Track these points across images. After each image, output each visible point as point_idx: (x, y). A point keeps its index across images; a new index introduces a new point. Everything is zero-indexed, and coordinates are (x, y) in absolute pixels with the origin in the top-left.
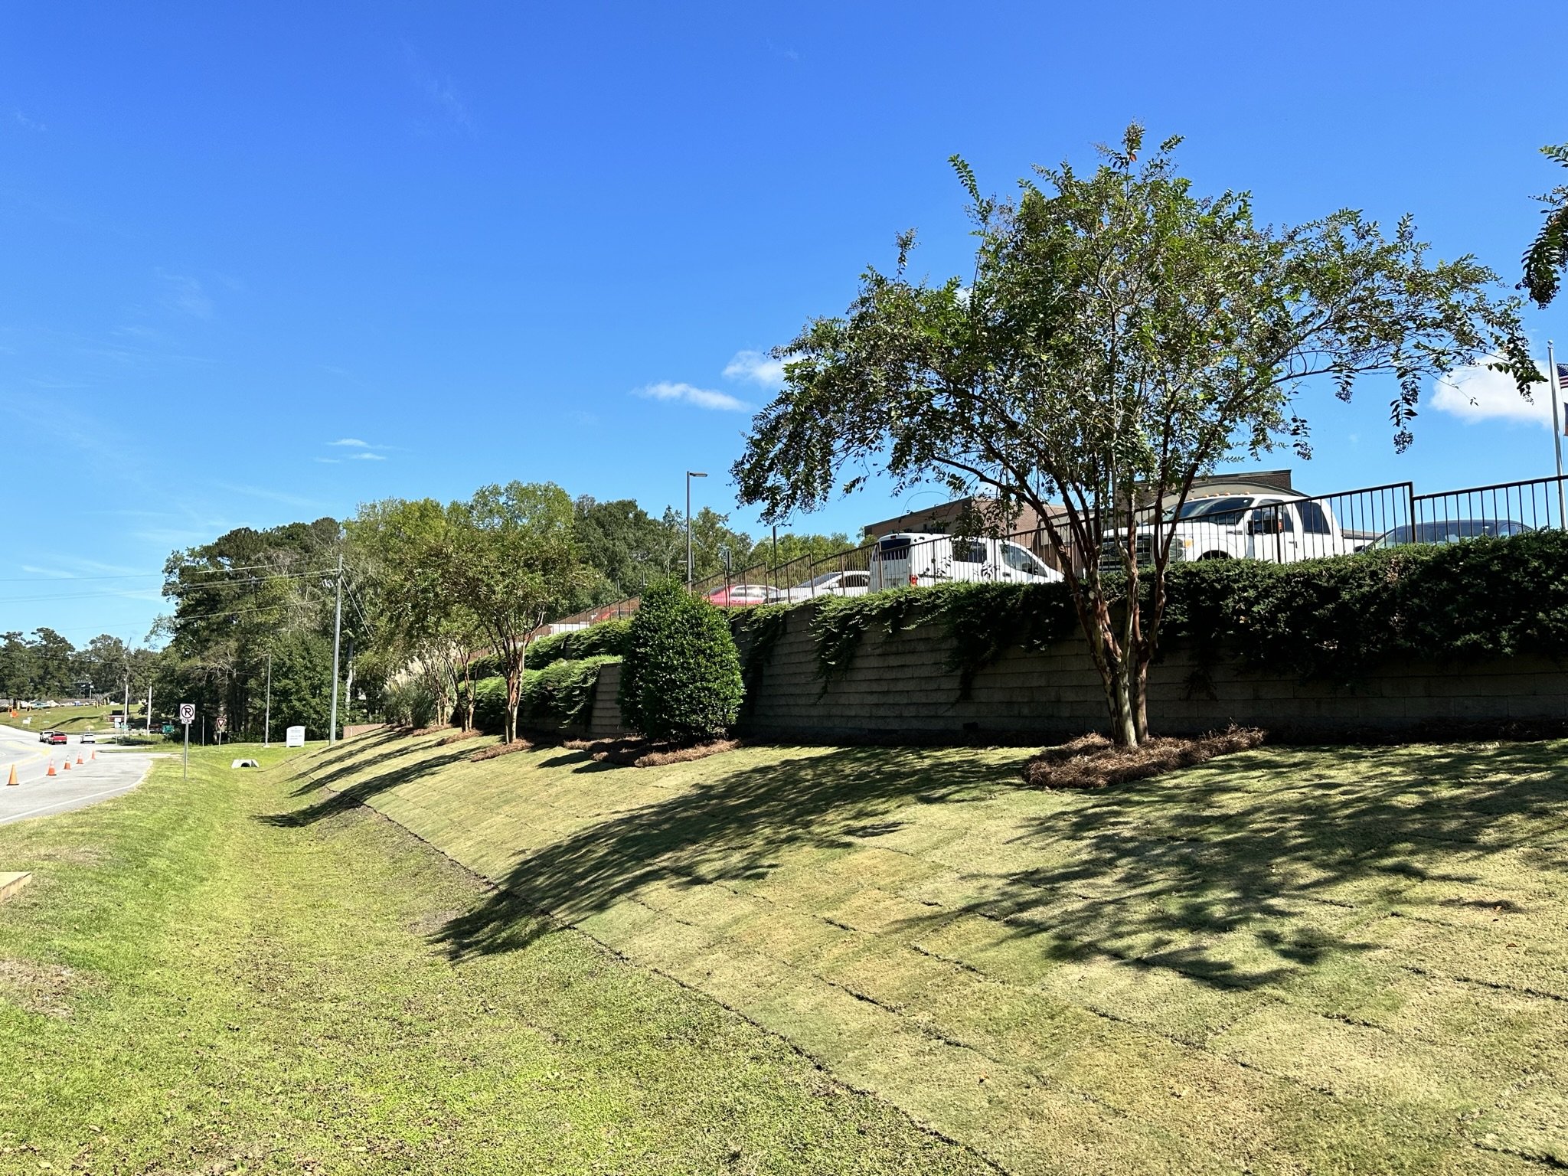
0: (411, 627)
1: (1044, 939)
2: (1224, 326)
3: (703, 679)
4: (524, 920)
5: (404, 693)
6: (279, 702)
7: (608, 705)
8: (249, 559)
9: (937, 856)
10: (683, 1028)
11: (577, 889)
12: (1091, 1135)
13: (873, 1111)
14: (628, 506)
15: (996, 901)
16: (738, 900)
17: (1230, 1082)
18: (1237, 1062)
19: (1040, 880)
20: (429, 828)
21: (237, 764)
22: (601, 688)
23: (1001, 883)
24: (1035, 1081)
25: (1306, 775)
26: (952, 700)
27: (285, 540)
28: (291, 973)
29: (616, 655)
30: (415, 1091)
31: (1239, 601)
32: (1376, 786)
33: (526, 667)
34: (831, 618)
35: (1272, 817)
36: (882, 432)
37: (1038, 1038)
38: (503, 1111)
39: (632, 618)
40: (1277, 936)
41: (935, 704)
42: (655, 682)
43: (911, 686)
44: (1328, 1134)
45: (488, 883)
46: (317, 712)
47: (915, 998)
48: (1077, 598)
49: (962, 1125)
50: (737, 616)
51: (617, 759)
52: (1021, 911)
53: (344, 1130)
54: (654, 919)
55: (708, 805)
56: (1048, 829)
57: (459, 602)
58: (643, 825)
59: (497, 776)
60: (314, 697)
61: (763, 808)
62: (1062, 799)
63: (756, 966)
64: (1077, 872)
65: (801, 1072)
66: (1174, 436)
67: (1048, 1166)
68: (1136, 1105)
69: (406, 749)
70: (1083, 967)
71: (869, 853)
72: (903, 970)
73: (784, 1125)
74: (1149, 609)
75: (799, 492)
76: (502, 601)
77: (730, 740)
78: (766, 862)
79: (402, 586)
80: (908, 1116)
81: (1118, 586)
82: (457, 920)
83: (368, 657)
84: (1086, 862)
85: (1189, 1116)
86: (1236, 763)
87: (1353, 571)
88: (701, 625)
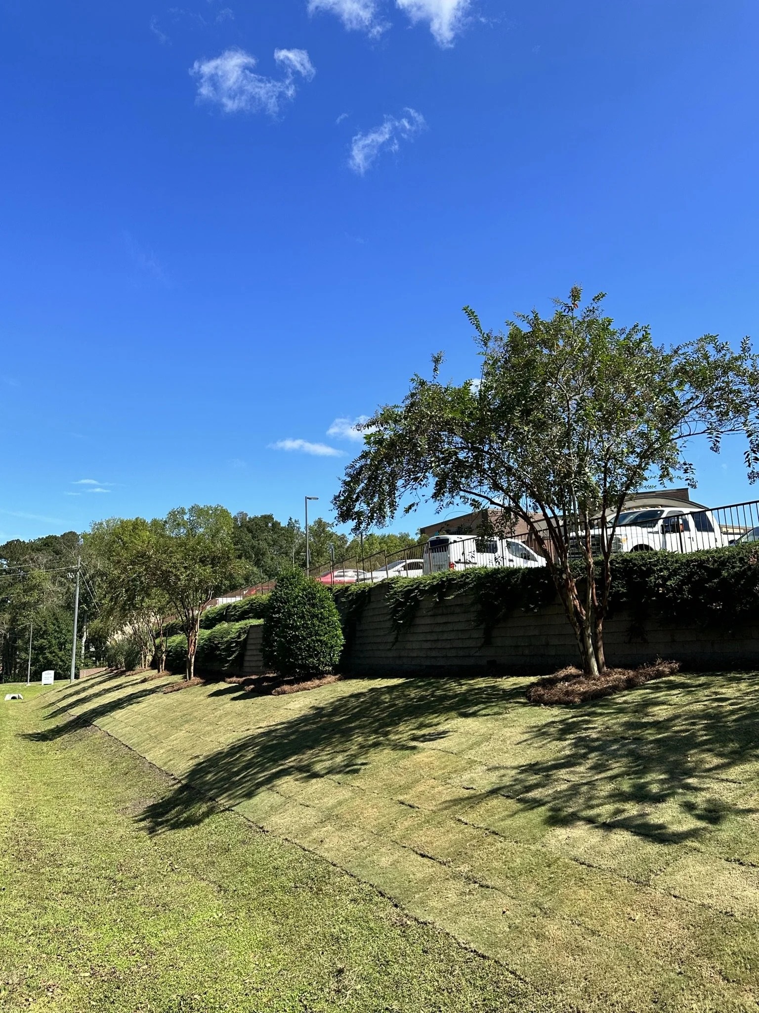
0: (125, 604)
1: (542, 811)
2: (637, 406)
3: (317, 634)
4: (198, 805)
5: (119, 646)
6: (37, 654)
7: (255, 653)
8: (18, 559)
9: (471, 755)
10: (305, 880)
11: (234, 782)
12: (577, 950)
13: (432, 936)
14: (268, 518)
15: (511, 785)
16: (341, 789)
17: (667, 909)
18: (671, 895)
19: (539, 769)
20: (135, 740)
21: (8, 697)
22: (250, 641)
23: (514, 772)
24: (539, 911)
25: (707, 692)
26: (479, 645)
27: (43, 547)
28: (41, 847)
29: (259, 618)
30: (124, 930)
31: (658, 578)
32: (752, 699)
33: (200, 627)
34: (399, 592)
35: (687, 722)
36: (427, 474)
37: (540, 881)
38: (183, 943)
39: (271, 594)
40: (693, 804)
41: (468, 648)
42: (285, 637)
43: (452, 636)
44: (731, 944)
45: (175, 779)
46: (62, 661)
47: (459, 855)
48: (555, 578)
49: (492, 945)
50: (339, 591)
51: (260, 690)
52: (527, 792)
53: (75, 961)
54: (285, 803)
55: (320, 721)
56: (544, 733)
57: (156, 586)
58: (277, 737)
59: (180, 704)
60: (61, 651)
61: (357, 723)
62: (552, 712)
63: (353, 834)
64: (563, 763)
65: (384, 909)
66: (611, 473)
67: (549, 972)
68: (606, 927)
69: (120, 685)
70: (568, 830)
71: (428, 752)
72: (451, 835)
73: (373, 948)
74: (601, 583)
75: (375, 515)
76: (185, 585)
77: (335, 674)
78: (359, 761)
79: (119, 578)
80: (455, 939)
81: (581, 569)
82: (153, 805)
83: (96, 623)
84: (569, 756)
85: (641, 934)
86: (662, 685)
87: (729, 558)
88: (314, 598)
